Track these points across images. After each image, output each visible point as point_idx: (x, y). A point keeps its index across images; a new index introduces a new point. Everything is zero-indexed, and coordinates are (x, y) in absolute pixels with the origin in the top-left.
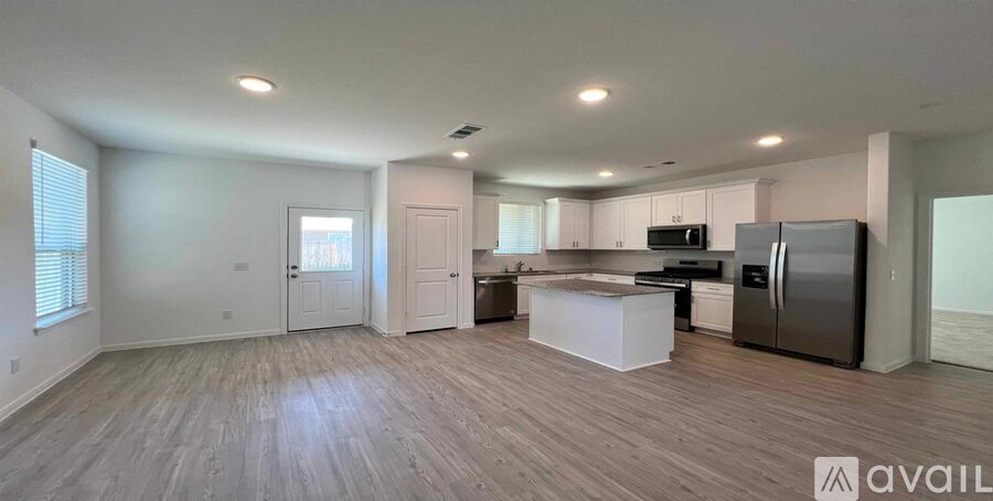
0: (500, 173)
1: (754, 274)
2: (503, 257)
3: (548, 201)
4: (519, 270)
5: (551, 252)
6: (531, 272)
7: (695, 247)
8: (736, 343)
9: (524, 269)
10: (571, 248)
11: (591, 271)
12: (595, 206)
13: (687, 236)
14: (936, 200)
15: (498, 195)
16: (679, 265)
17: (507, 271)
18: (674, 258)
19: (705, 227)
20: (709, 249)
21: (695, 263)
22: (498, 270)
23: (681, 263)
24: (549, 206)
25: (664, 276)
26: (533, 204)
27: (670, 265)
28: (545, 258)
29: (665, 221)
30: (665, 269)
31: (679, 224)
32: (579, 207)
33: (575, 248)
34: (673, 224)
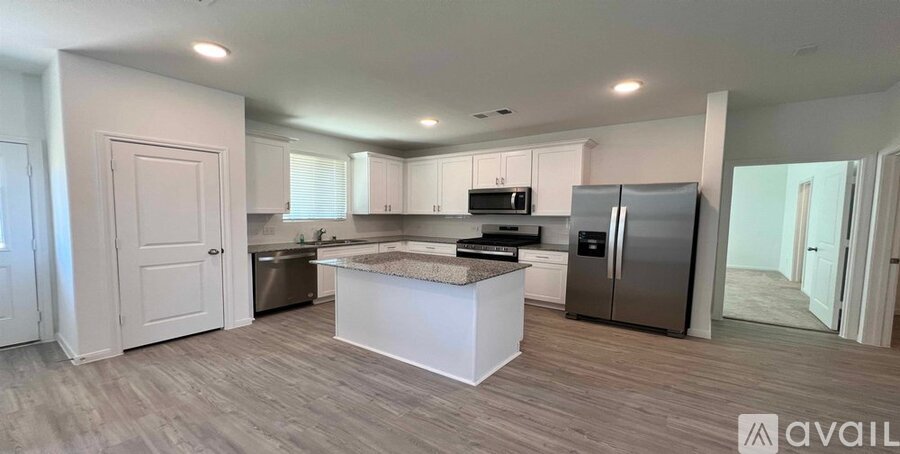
0: (289, 108)
1: (590, 241)
2: (297, 225)
3: (356, 155)
4: (320, 239)
5: (358, 217)
6: (335, 243)
7: (519, 212)
8: (569, 316)
9: (326, 238)
10: (381, 211)
11: (405, 239)
12: (409, 165)
13: (513, 200)
14: (735, 168)
15: (287, 140)
16: (498, 231)
17: (302, 242)
18: (495, 222)
19: (530, 190)
20: (533, 214)
21: (516, 229)
22: (288, 240)
23: (502, 228)
24: (356, 162)
25: (484, 244)
26: (337, 159)
27: (488, 231)
28: (351, 224)
29: (486, 183)
30: (484, 235)
31: (502, 186)
32: (390, 165)
33: (388, 213)
34: (496, 187)
